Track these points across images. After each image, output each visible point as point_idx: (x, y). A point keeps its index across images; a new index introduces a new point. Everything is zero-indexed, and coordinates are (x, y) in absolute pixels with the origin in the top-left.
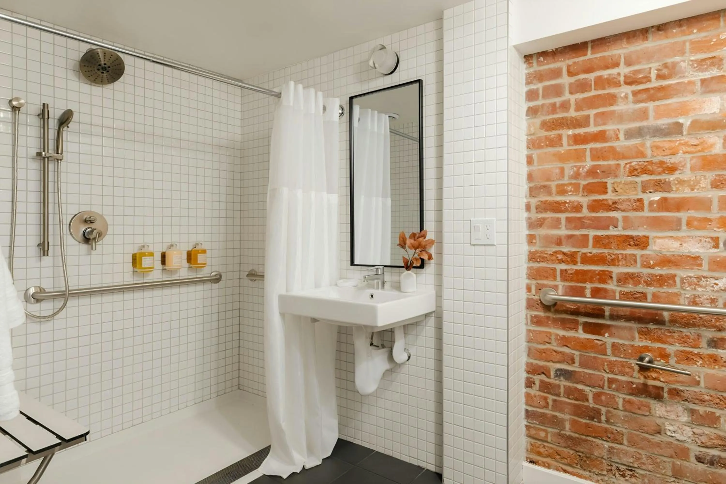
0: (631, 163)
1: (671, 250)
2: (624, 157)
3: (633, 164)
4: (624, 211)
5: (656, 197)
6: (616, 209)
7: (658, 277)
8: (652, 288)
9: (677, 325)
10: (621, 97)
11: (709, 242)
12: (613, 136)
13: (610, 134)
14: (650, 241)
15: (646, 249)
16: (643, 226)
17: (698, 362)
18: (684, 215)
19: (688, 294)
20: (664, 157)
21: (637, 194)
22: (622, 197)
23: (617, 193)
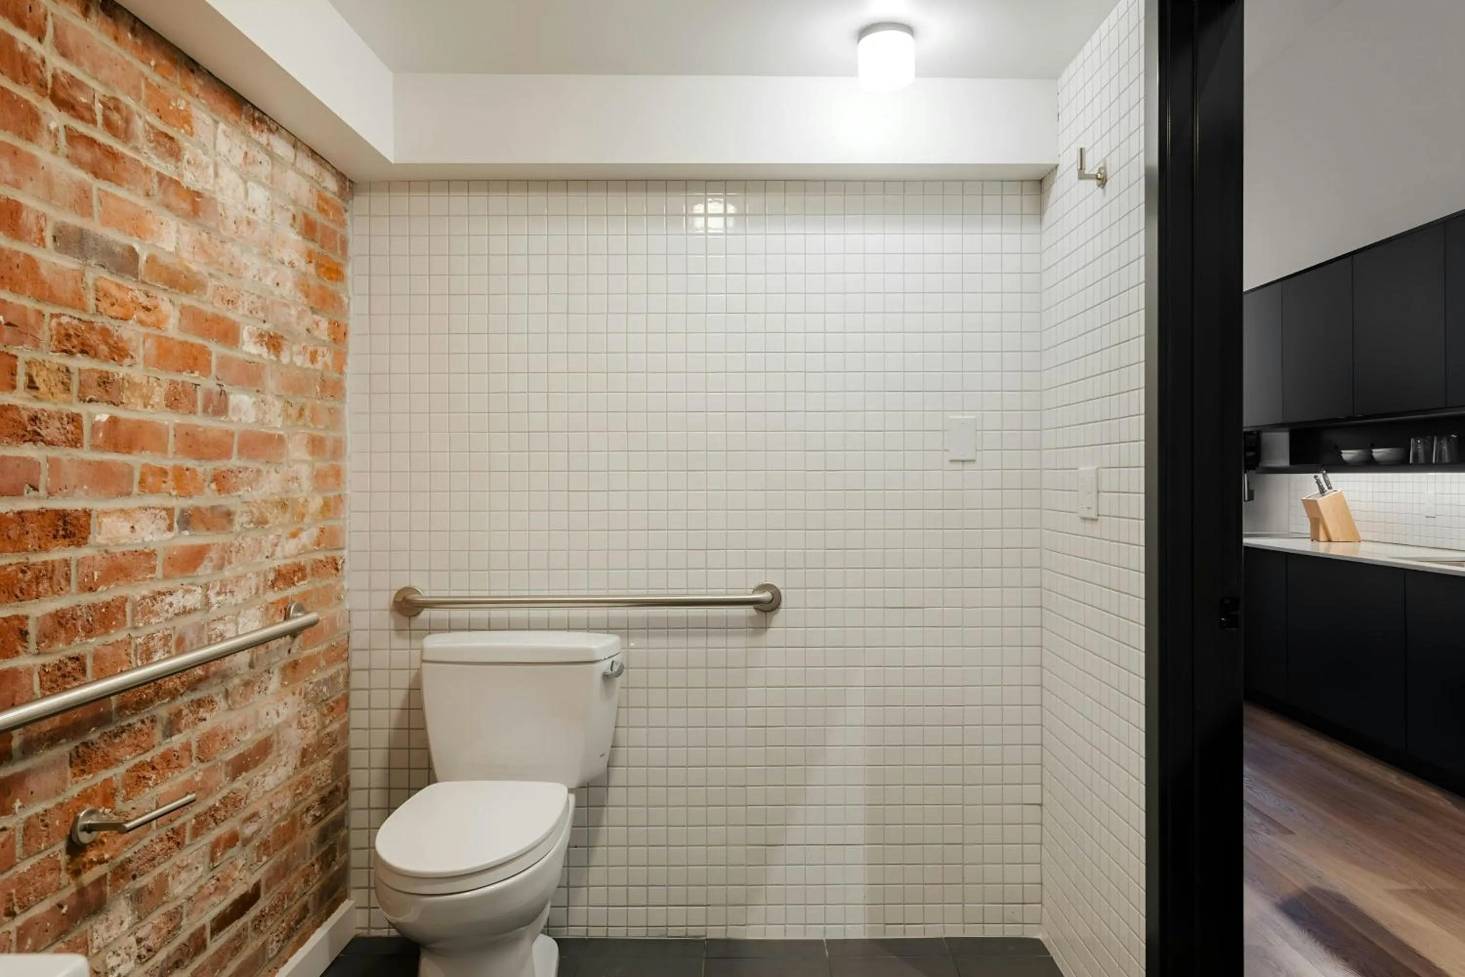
0: (58, 316)
1: (122, 541)
2: (52, 299)
3: (64, 320)
4: (51, 443)
5: (102, 414)
6: (35, 438)
7: (103, 610)
8: (94, 640)
9: (127, 712)
10: (48, 127)
11: (164, 519)
12: (35, 229)
13: (28, 219)
14: (93, 521)
15: (86, 544)
16: (82, 486)
17: (150, 779)
18: (137, 460)
19: (140, 637)
20: (113, 321)
21: (70, 403)
22: (49, 406)
23: (34, 393)
